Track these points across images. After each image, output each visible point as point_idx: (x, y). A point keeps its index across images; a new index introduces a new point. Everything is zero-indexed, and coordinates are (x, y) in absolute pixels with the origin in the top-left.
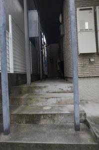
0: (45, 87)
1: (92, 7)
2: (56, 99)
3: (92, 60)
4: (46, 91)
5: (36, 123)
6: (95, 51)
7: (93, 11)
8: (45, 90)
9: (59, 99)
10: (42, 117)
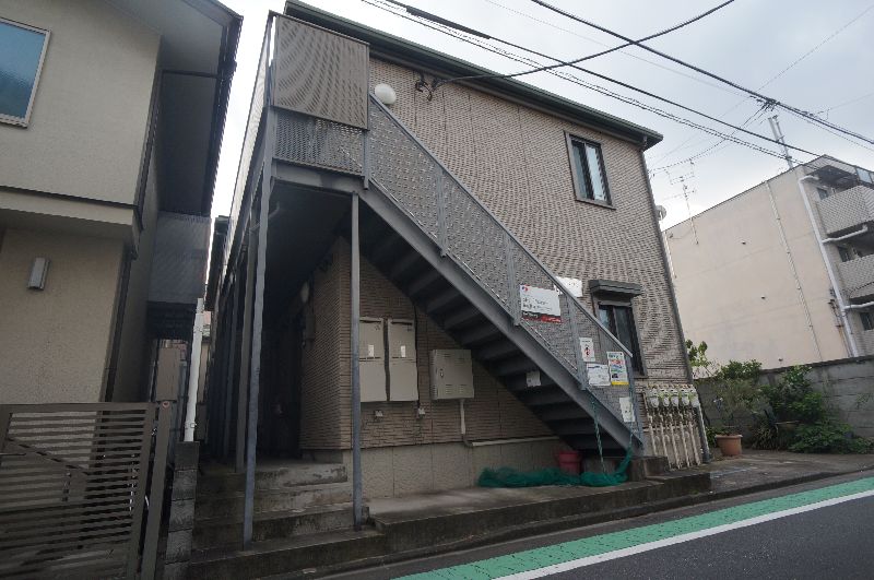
0: (282, 473)
1: (381, 319)
2: (312, 494)
3: (379, 414)
4: (282, 482)
5: (284, 536)
6: (384, 398)
7: (381, 326)
8: (280, 480)
9: (318, 495)
10: (298, 523)
